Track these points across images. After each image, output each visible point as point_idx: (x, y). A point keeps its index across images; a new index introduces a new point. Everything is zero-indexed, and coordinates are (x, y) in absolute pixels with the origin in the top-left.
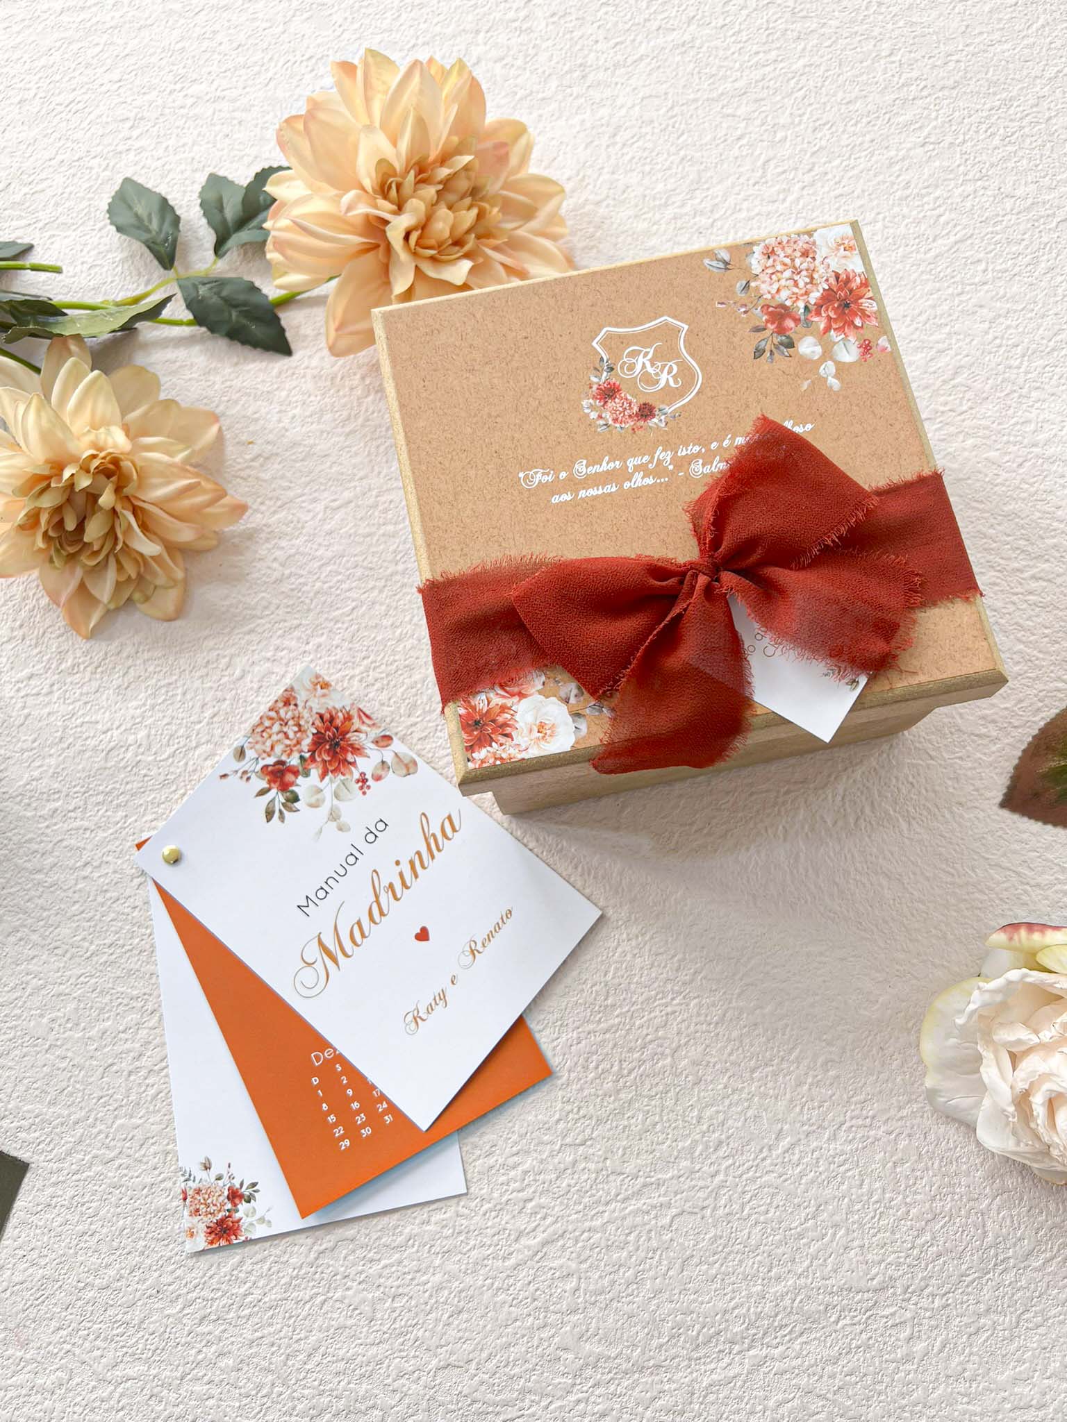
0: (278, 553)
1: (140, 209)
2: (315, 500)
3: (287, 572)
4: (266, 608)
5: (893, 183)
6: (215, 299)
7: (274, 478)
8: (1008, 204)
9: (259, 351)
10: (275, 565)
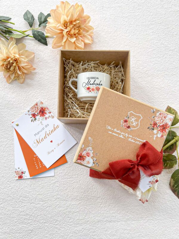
0: (39, 77)
1: (29, 16)
2: (46, 70)
3: (40, 80)
4: (35, 85)
5: (146, 38)
6: (37, 34)
7: (41, 65)
8: (163, 45)
9: (42, 44)
10: (38, 78)
